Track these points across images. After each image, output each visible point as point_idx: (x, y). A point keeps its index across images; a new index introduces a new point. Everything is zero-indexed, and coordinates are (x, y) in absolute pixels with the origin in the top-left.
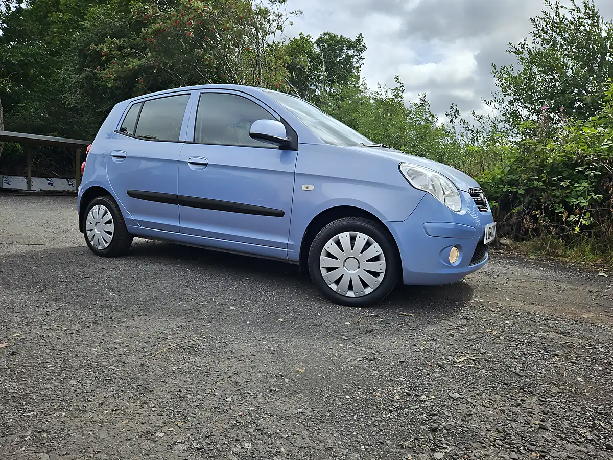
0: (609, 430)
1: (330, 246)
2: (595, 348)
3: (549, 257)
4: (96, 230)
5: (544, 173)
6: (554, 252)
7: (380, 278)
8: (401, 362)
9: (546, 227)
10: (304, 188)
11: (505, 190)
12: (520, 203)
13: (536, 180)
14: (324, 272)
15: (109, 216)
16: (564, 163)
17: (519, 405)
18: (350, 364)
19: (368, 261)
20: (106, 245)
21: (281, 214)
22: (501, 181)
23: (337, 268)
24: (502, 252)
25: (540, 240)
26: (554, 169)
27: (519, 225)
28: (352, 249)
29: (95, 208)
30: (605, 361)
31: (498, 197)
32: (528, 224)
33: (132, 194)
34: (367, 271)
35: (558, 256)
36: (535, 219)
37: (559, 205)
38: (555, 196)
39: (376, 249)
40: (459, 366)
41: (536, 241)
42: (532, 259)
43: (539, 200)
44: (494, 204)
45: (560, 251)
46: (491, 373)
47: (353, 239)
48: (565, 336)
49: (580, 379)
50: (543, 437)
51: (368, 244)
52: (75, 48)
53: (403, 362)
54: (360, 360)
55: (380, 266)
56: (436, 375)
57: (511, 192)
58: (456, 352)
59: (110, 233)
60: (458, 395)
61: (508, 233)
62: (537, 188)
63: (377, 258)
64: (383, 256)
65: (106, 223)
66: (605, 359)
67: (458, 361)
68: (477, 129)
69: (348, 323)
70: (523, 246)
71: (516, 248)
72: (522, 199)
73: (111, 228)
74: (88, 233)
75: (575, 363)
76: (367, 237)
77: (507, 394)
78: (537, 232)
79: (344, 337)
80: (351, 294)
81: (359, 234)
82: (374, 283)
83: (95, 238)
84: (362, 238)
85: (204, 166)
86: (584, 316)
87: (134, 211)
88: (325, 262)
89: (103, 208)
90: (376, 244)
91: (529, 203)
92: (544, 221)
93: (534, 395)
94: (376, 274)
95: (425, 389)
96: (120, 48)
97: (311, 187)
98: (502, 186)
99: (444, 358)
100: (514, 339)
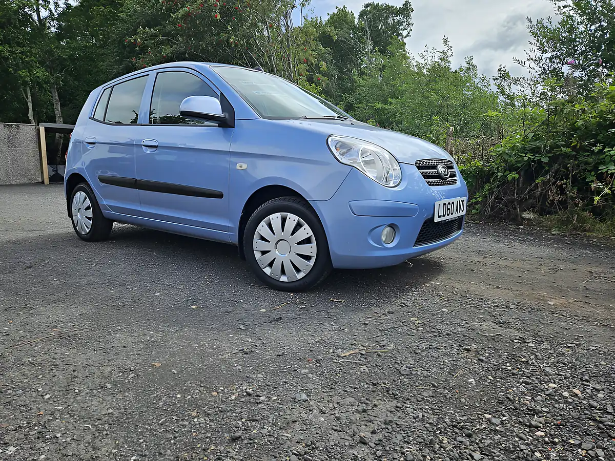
0: (448, 449)
1: (262, 229)
2: (526, 342)
3: (574, 232)
4: (79, 216)
5: (574, 137)
6: (581, 226)
7: (312, 263)
8: (278, 355)
9: (573, 198)
10: (238, 167)
11: (526, 159)
12: (547, 172)
13: (564, 146)
14: (258, 255)
15: (88, 202)
16: (599, 125)
17: (364, 411)
18: (220, 356)
19: (299, 243)
20: (88, 231)
21: (220, 196)
22: (524, 150)
23: (270, 251)
24: (522, 227)
25: (566, 213)
26: (587, 132)
27: (544, 197)
28: (283, 231)
29: (78, 194)
30: (524, 360)
31: (519, 168)
32: (553, 196)
33: (102, 180)
34: (298, 254)
35: (585, 231)
36: (562, 190)
37: (591, 172)
38: (587, 163)
39: (306, 231)
40: (339, 361)
41: (562, 215)
42: (553, 235)
43: (567, 168)
44: (513, 176)
45: (588, 226)
46: (369, 370)
47: (284, 220)
48: (501, 327)
49: (473, 380)
50: (354, 454)
51: (299, 226)
52: (115, 40)
53: (280, 356)
54: (234, 353)
55: (311, 249)
56: (303, 371)
57: (534, 161)
58: (352, 345)
59: (89, 219)
60: (304, 397)
61: (531, 207)
62: (566, 156)
63: (308, 241)
64: (313, 239)
65: (86, 209)
66: (525, 357)
67: (343, 355)
68: (514, 93)
69: (264, 310)
70: (547, 220)
71: (539, 223)
72: (547, 168)
73: (90, 213)
74: (74, 218)
75: (482, 361)
76: (297, 218)
77: (364, 397)
78: (563, 204)
79: (242, 327)
80: (284, 279)
81: (289, 215)
82: (307, 267)
83: (79, 224)
84: (292, 219)
85: (155, 149)
86: (550, 303)
87: (105, 197)
88: (258, 245)
89: (83, 194)
90: (306, 226)
91: (557, 171)
92: (572, 192)
93: (396, 398)
94: (308, 258)
95: (275, 388)
96: (154, 36)
97: (245, 166)
98: (524, 155)
99: (331, 351)
100: (433, 330)
